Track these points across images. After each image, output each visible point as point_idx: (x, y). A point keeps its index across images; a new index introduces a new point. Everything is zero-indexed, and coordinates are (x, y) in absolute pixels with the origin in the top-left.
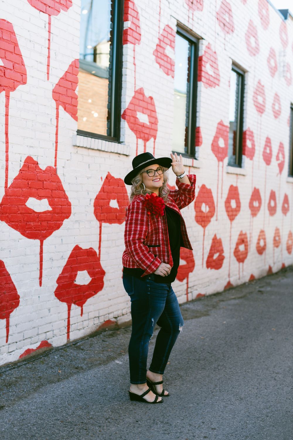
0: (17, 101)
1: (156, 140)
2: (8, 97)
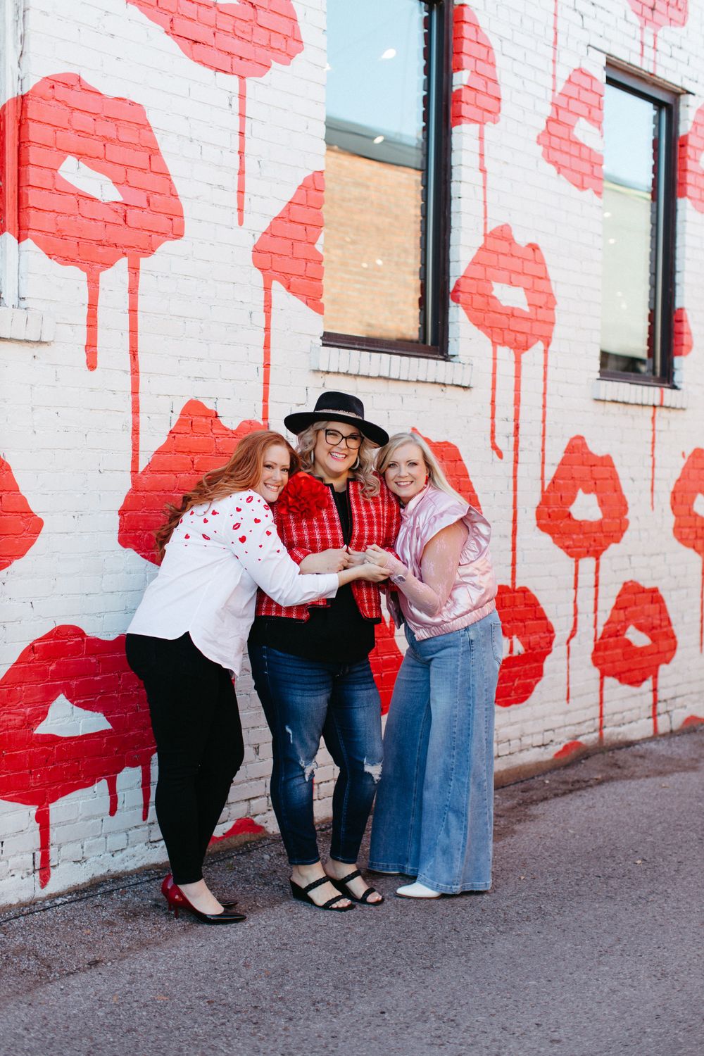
0: (159, 278)
1: (551, 348)
2: (134, 270)
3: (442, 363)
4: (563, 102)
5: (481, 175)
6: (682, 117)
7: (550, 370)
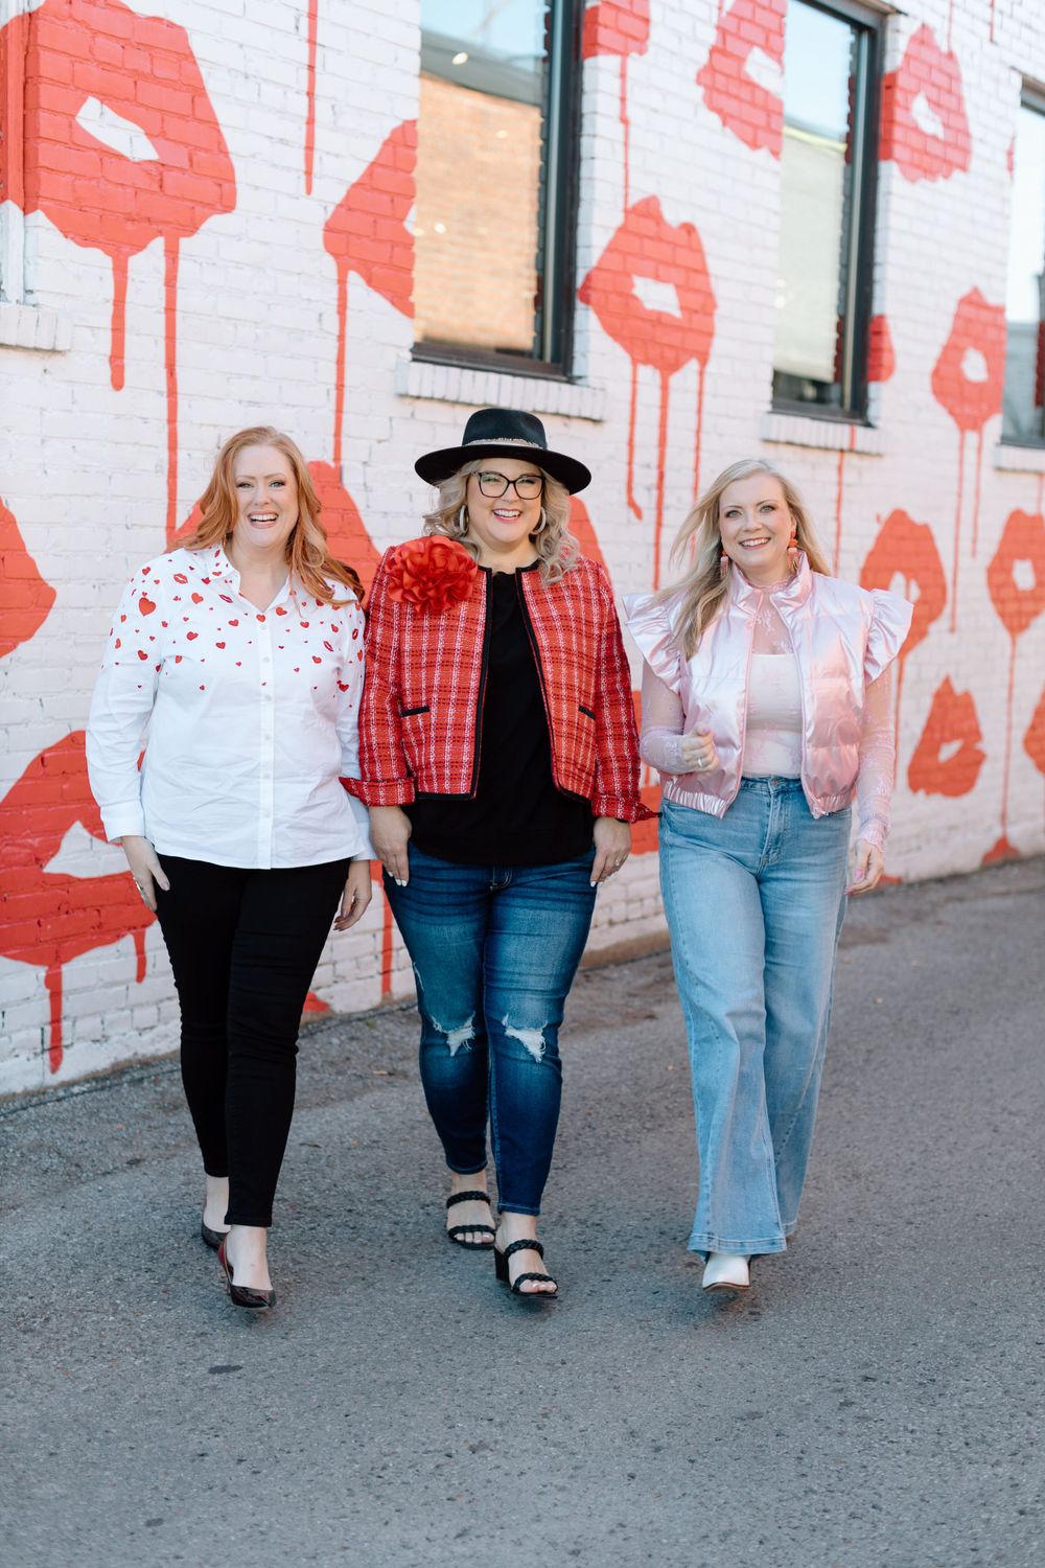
0: (204, 265)
1: (710, 368)
2: (172, 255)
3: (566, 387)
4: (731, 26)
5: (621, 127)
6: (889, 46)
7: (707, 399)
